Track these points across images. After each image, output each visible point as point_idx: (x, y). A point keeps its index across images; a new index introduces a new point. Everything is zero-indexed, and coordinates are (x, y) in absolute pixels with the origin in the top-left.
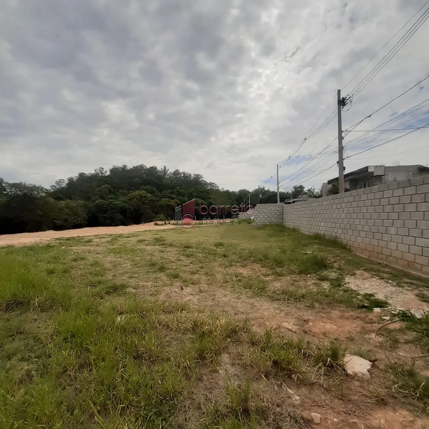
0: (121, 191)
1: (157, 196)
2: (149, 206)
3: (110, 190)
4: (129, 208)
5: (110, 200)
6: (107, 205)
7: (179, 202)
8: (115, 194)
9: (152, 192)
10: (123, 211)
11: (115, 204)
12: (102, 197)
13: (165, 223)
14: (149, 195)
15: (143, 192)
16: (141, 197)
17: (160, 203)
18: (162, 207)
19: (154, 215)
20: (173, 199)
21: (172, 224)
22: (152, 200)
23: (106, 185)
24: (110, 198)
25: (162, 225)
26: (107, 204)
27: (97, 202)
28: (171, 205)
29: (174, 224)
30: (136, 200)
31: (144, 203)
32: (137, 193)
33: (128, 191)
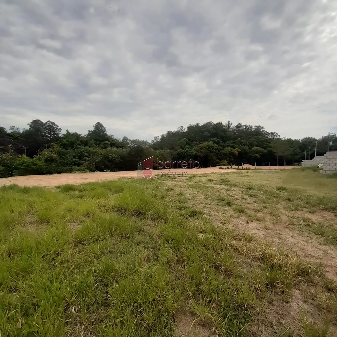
0: (195, 142)
1: (222, 146)
2: (215, 154)
3: (187, 142)
4: (200, 155)
5: (187, 149)
6: (185, 153)
7: (240, 150)
8: (190, 145)
9: (218, 143)
10: (195, 158)
11: (190, 152)
12: (181, 147)
13: (228, 167)
14: (215, 145)
15: (211, 143)
16: (209, 146)
17: (224, 151)
18: (225, 154)
19: (219, 161)
20: (234, 148)
21: (234, 169)
22: (218, 149)
23: (184, 139)
24: (187, 148)
25: (225, 169)
26: (184, 152)
27: (179, 151)
28: (233, 153)
29: (235, 169)
30: (205, 149)
31: (211, 152)
32: (206, 143)
33: (200, 142)
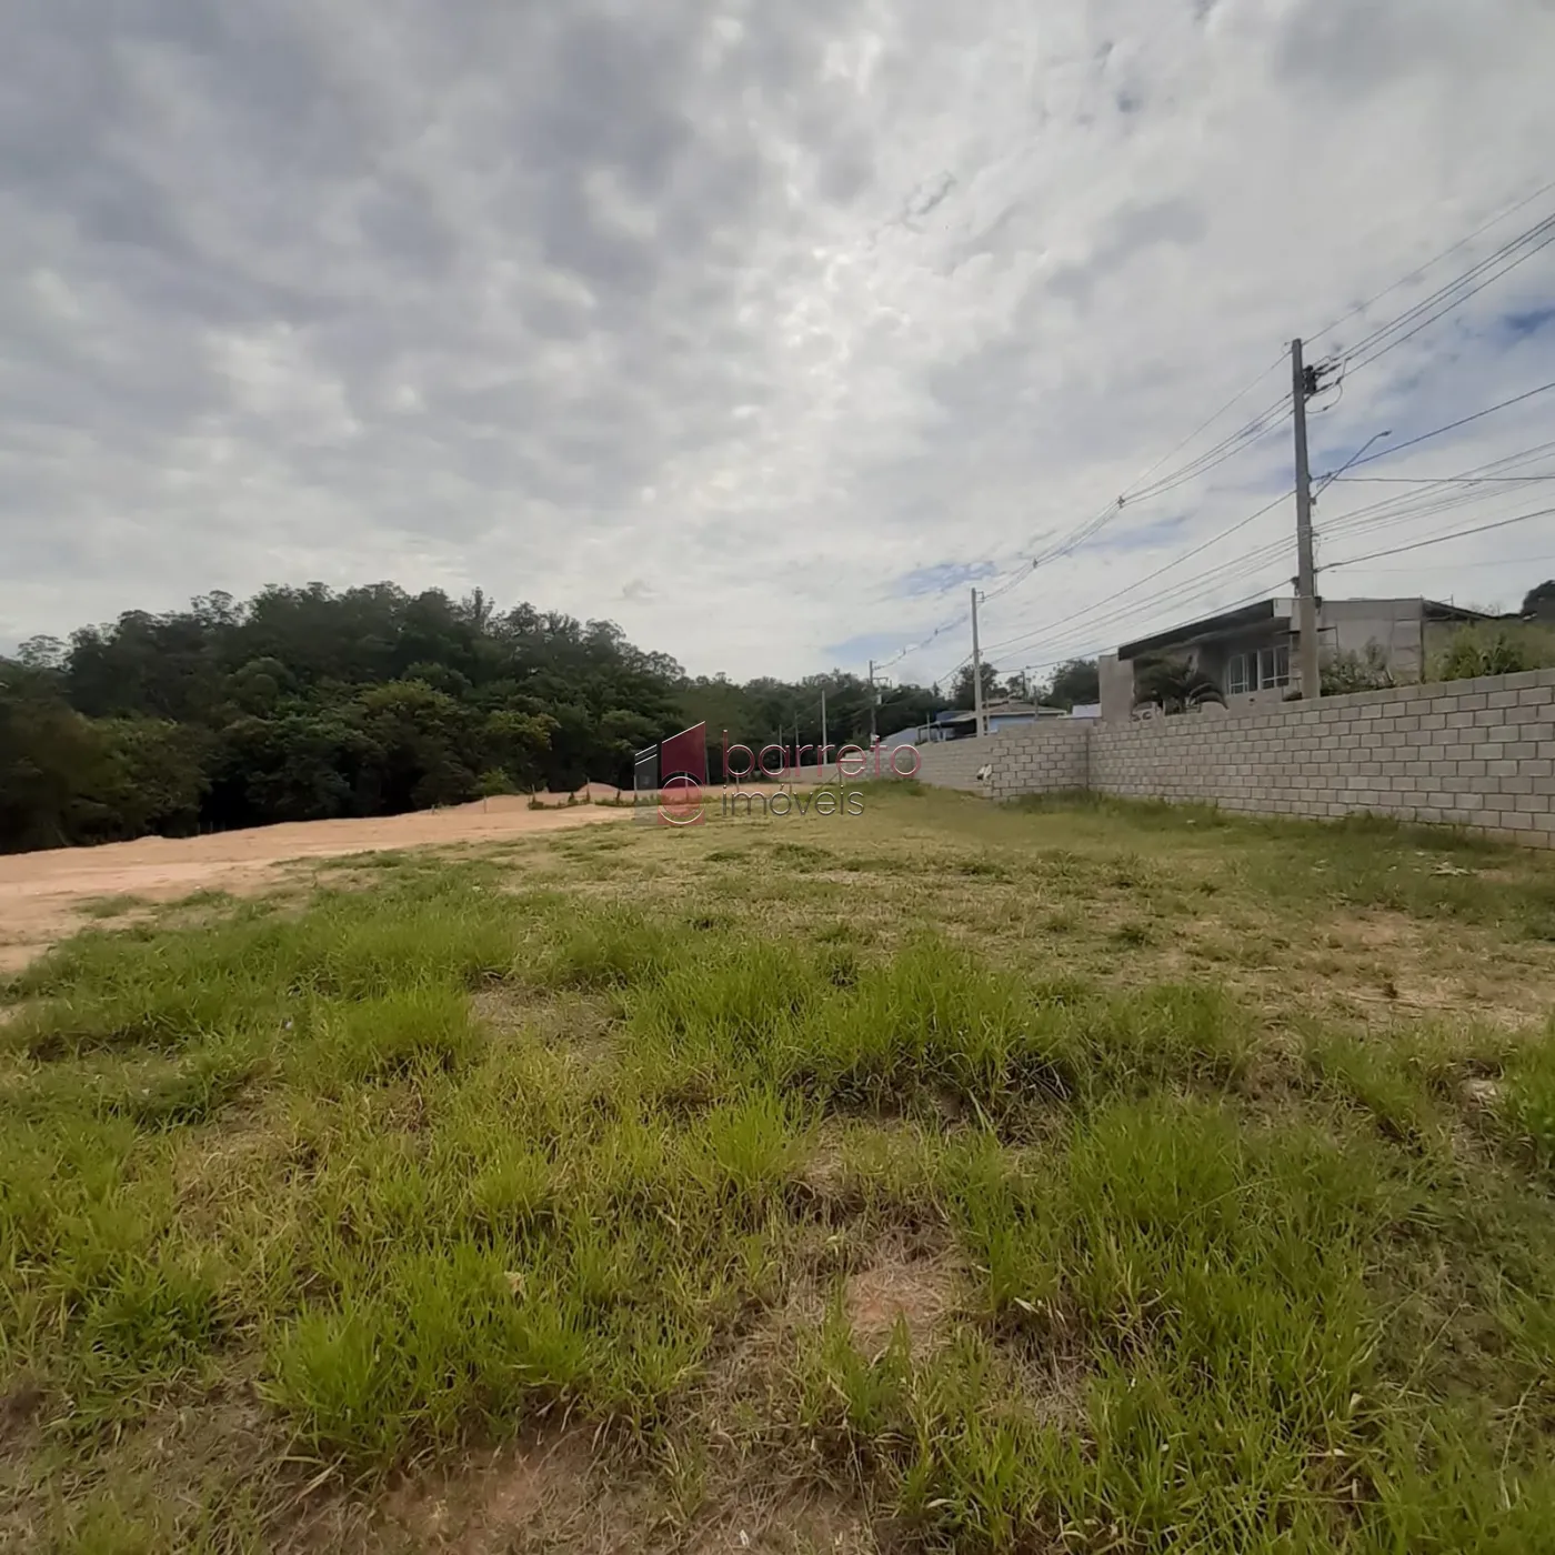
0: (325, 681)
1: (473, 702)
2: (446, 741)
3: (280, 678)
4: (371, 748)
5: (293, 717)
6: (281, 737)
7: (557, 724)
8: (305, 696)
9: (452, 688)
10: (346, 759)
11: (315, 734)
12: (248, 707)
13: (571, 798)
14: (443, 699)
15: (417, 689)
16: (412, 706)
17: (489, 727)
18: (494, 742)
19: (469, 773)
20: (533, 713)
21: (598, 804)
22: (453, 719)
23: (263, 659)
24: (291, 708)
25: (559, 807)
26: (280, 731)
27: (236, 725)
28: (529, 736)
29: (604, 803)
30: (392, 716)
31: (424, 730)
32: (394, 687)
33: (353, 683)
